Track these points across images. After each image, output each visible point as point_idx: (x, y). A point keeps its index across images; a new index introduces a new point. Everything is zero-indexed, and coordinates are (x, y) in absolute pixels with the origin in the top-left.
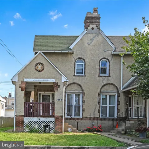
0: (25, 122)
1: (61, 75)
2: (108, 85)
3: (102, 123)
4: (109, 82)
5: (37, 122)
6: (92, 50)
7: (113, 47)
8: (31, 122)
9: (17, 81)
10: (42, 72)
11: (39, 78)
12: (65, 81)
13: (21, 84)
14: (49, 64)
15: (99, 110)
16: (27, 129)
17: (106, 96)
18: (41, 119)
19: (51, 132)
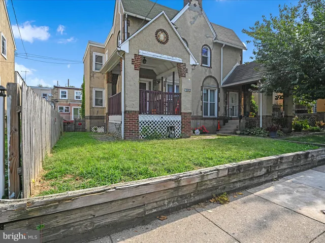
0: (140, 122)
1: (189, 54)
2: (210, 78)
3: (205, 123)
4: (211, 75)
5: (159, 121)
6: (195, 31)
7: (214, 34)
8: (149, 123)
9: (127, 51)
10: (165, 45)
11: (161, 54)
12: (195, 64)
13: (134, 58)
14: (175, 34)
15: (202, 106)
16: (143, 134)
17: (207, 90)
18: (164, 117)
19: (177, 137)
